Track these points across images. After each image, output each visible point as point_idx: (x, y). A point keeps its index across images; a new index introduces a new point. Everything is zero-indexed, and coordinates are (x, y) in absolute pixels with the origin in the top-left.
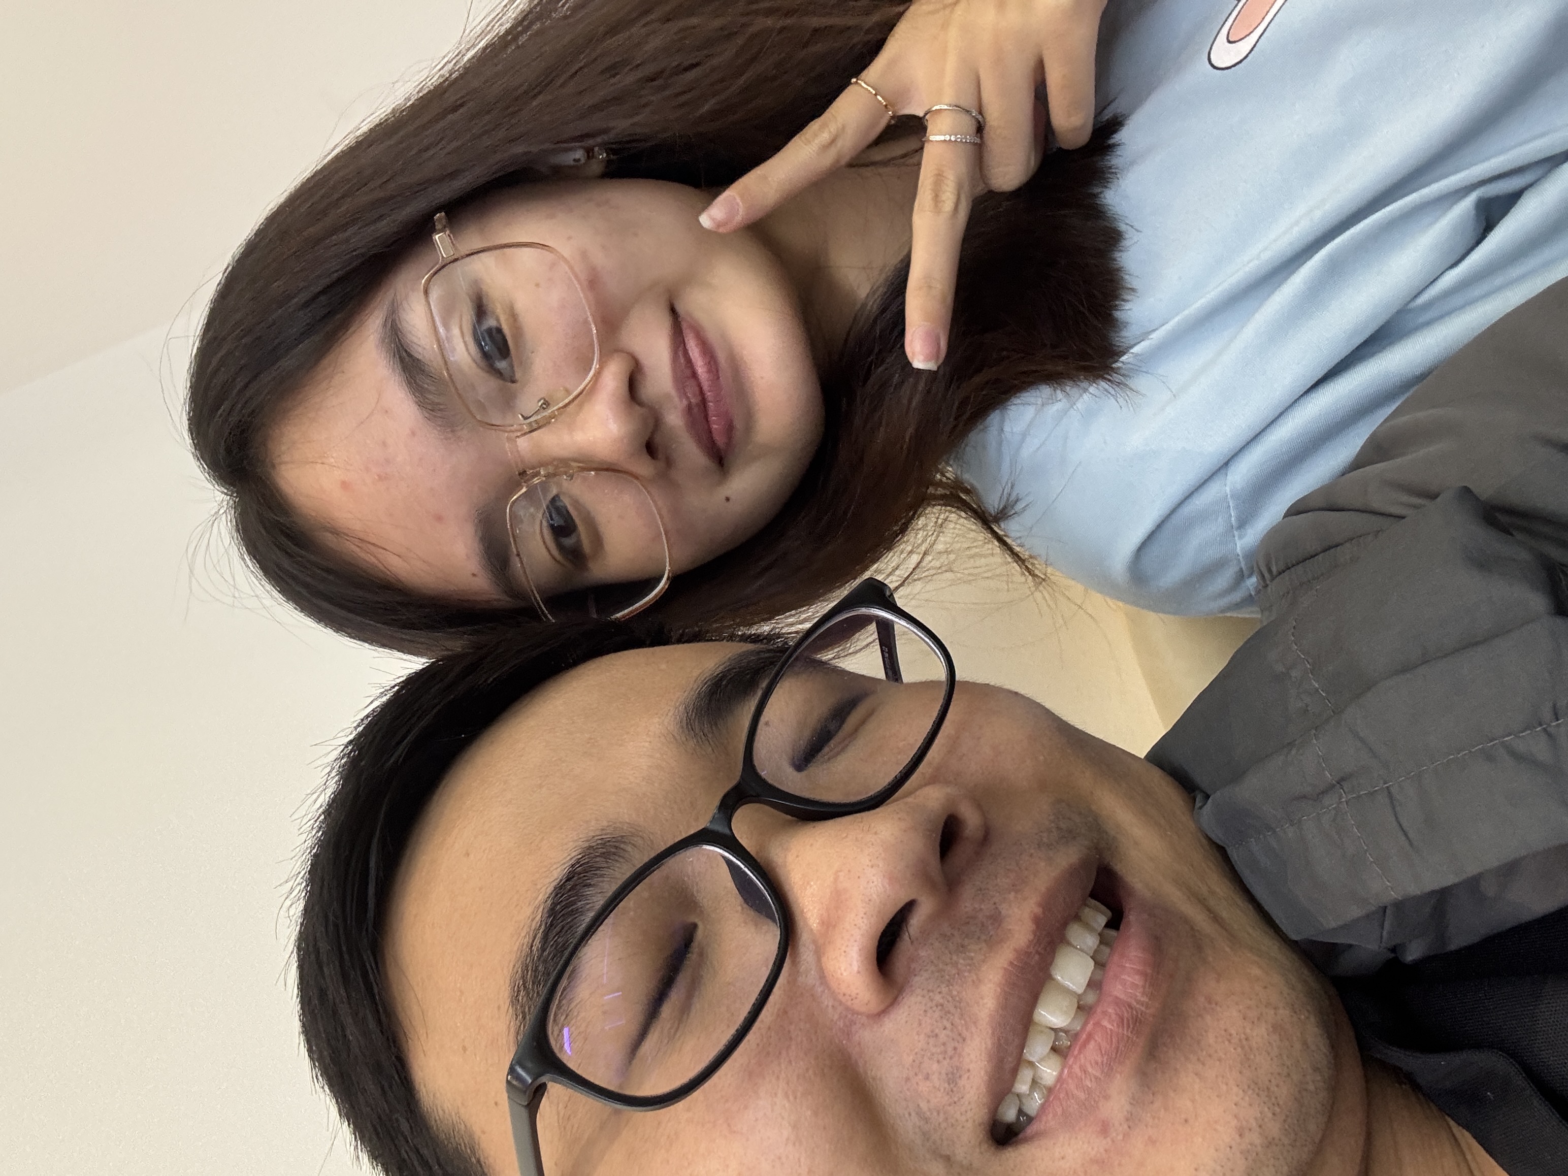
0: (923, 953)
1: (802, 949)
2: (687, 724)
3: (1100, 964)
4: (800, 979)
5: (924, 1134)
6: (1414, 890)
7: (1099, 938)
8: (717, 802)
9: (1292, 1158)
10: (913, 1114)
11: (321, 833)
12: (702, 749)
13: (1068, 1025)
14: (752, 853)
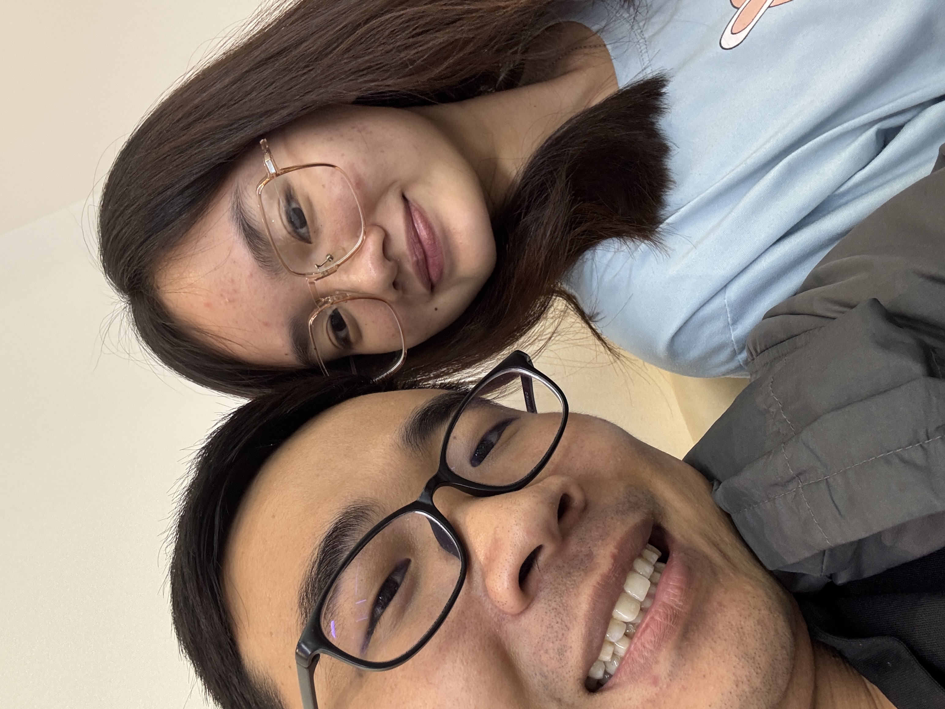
0: (546, 577)
1: (474, 574)
2: (407, 438)
3: (654, 584)
4: (473, 592)
5: (544, 686)
6: (840, 541)
7: (653, 568)
8: (424, 485)
9: (768, 700)
10: (538, 674)
11: (185, 503)
12: (416, 453)
13: (634, 620)
14: (445, 516)
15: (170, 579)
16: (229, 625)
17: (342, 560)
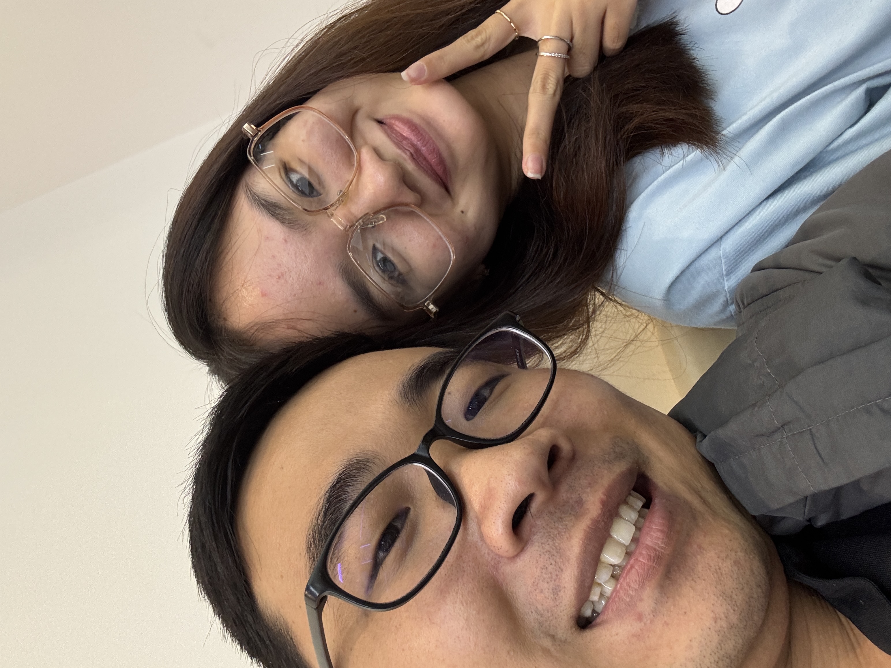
0: (538, 523)
1: (470, 521)
2: (404, 395)
3: (638, 528)
4: (469, 538)
5: (540, 623)
7: (638, 514)
8: (421, 438)
10: (534, 612)
11: (200, 456)
12: (413, 409)
13: (620, 563)
14: (441, 467)
15: (188, 526)
16: (243, 569)
17: (347, 508)
